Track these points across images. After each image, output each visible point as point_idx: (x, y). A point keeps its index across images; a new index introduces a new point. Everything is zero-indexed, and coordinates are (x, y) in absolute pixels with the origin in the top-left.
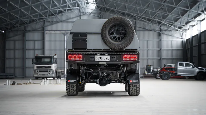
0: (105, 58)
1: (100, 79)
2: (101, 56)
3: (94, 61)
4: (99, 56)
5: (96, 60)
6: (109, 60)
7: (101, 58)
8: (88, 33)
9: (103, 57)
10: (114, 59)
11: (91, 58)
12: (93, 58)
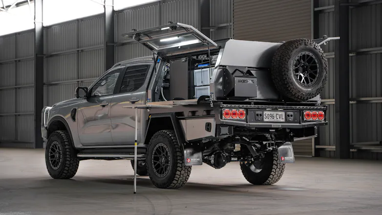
0: (278, 117)
1: (215, 155)
2: (272, 113)
3: (262, 121)
4: (269, 113)
5: (265, 120)
6: (284, 120)
7: (272, 116)
8: (248, 67)
9: (275, 115)
10: (291, 119)
11: (258, 115)
12: (261, 115)
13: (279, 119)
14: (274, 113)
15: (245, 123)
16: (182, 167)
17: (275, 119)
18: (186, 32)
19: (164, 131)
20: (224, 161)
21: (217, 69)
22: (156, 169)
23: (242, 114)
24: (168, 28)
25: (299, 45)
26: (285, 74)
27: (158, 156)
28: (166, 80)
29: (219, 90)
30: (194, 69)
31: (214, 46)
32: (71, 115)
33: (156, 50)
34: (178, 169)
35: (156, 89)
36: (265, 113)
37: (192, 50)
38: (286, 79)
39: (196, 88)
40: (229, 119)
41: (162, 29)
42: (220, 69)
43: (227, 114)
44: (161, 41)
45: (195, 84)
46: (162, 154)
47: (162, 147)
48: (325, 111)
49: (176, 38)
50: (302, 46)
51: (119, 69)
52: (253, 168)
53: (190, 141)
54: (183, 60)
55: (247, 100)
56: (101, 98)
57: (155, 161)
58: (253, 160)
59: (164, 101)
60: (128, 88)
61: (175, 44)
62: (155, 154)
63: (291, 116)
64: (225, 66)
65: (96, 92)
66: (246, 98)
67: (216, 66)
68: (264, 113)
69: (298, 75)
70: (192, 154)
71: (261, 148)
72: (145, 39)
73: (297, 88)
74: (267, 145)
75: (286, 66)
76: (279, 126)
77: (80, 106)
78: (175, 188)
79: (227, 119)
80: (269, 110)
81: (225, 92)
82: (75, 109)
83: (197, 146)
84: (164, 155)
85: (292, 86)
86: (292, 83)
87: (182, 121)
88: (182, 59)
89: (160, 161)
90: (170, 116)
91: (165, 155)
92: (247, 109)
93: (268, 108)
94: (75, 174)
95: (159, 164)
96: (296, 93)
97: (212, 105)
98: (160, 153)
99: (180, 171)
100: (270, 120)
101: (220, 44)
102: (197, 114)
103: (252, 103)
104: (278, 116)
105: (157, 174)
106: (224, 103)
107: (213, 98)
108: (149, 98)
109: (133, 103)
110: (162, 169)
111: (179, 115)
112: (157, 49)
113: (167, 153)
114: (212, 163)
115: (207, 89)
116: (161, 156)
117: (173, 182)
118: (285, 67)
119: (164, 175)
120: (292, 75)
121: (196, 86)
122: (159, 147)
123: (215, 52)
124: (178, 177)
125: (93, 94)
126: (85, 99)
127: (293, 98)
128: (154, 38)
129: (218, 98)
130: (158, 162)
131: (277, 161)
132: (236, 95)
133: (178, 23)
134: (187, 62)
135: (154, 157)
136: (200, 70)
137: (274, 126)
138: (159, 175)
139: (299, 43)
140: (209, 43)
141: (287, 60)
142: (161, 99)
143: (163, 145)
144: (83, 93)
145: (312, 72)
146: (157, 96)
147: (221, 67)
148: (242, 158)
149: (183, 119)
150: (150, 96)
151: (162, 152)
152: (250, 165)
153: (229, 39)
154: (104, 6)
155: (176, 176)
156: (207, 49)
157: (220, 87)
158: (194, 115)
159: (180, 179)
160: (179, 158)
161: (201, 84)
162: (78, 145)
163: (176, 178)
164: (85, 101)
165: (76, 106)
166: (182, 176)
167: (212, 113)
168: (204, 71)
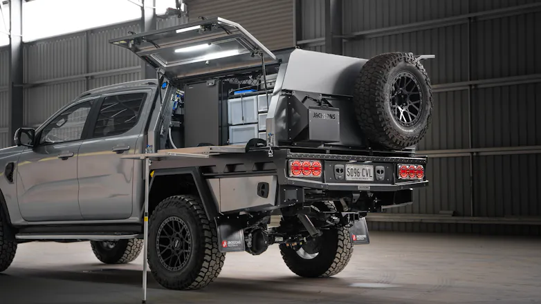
0: (365, 173)
2: (357, 167)
3: (344, 180)
4: (353, 167)
5: (348, 178)
6: (371, 179)
7: (357, 173)
8: (323, 95)
9: (360, 171)
10: (381, 176)
11: (338, 170)
12: (342, 170)
13: (366, 177)
14: (359, 167)
15: (321, 183)
16: (211, 256)
17: (361, 176)
18: (227, 35)
19: (179, 197)
20: (266, 242)
21: (278, 96)
22: (164, 259)
23: (316, 169)
24: (199, 27)
25: (397, 61)
26: (379, 106)
27: (168, 237)
28: (176, 117)
29: (282, 129)
30: (227, 98)
31: (270, 58)
32: (6, 173)
33: (163, 68)
34: (205, 258)
35: (162, 131)
36: (348, 166)
37: (224, 67)
38: (381, 114)
39: (231, 128)
40: (298, 176)
41: (178, 31)
42: (282, 95)
43: (297, 168)
44: (177, 51)
45: (229, 122)
46: (174, 235)
47: (176, 222)
48: (424, 165)
49: (205, 46)
50: (401, 64)
51: (88, 101)
52: (301, 252)
53: (226, 214)
54: (210, 83)
55: (322, 147)
56: (56, 147)
57: (161, 245)
58: (305, 241)
59: (173, 148)
60: (106, 131)
61: (200, 57)
62: (162, 233)
63: (382, 172)
64: (291, 91)
65: (46, 138)
66: (320, 142)
67: (275, 90)
68: (347, 168)
69: (395, 108)
70: (229, 234)
71: (339, 223)
72: (146, 49)
73: (394, 129)
74: (349, 218)
75: (381, 94)
76: (367, 187)
77: (21, 159)
78: (198, 289)
79: (296, 177)
80: (353, 163)
81: (289, 134)
82: (13, 164)
83: (236, 220)
84: (178, 236)
85: (388, 126)
86: (389, 120)
87: (210, 180)
88: (208, 82)
89: (171, 245)
90: (191, 172)
91: (181, 236)
92: (323, 161)
93: (353, 159)
94: (9, 265)
95: (169, 250)
96: (394, 136)
97: (271, 155)
98: (171, 233)
99: (209, 262)
100: (354, 178)
101: (281, 56)
102: (239, 168)
103: (328, 151)
104: (365, 171)
105: (165, 266)
106: (293, 150)
107: (272, 143)
108: (149, 144)
109: (120, 152)
110: (175, 257)
111: (206, 171)
112: (165, 66)
113: (184, 232)
114: (249, 246)
115: (253, 128)
116: (172, 237)
117: (196, 280)
118: (379, 95)
119: (180, 267)
120: (389, 108)
121: (232, 125)
122: (170, 223)
123: (273, 69)
124: (205, 270)
125: (42, 140)
126: (29, 147)
127: (387, 143)
128: (164, 47)
129: (280, 143)
130: (167, 247)
131: (343, 241)
132: (311, 138)
133: (219, 19)
134: (217, 87)
135: (160, 239)
136: (240, 99)
137: (360, 187)
138: (170, 268)
139: (397, 58)
140: (263, 53)
141: (382, 83)
142: (168, 146)
143: (176, 219)
144: (26, 139)
145: (412, 104)
146: (163, 142)
147: (284, 93)
148: (290, 238)
149: (212, 177)
150: (152, 141)
151: (174, 230)
152: (298, 247)
153: (294, 48)
154: (10, 36)
155: (203, 269)
156: (260, 64)
157: (283, 125)
158: (232, 171)
159: (208, 274)
160: (207, 240)
161: (241, 122)
162: (16, 220)
163: (201, 274)
164: (29, 151)
165: (15, 158)
166: (210, 269)
167: (267, 166)
168: (245, 101)
